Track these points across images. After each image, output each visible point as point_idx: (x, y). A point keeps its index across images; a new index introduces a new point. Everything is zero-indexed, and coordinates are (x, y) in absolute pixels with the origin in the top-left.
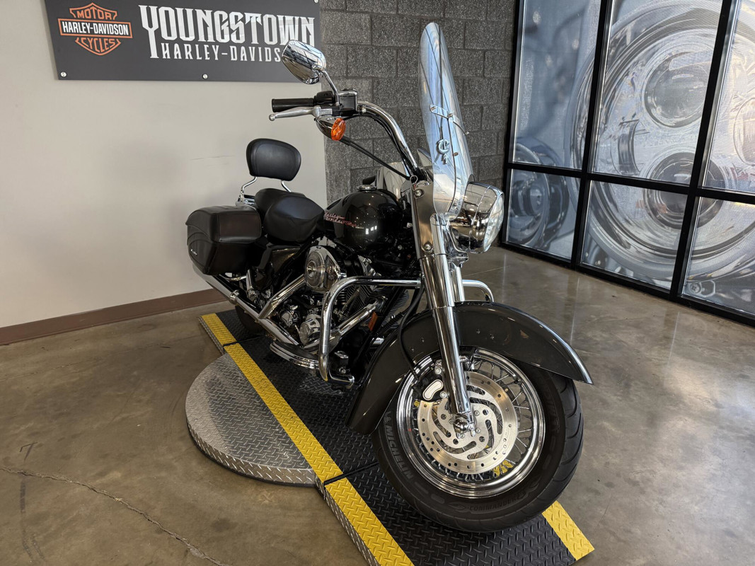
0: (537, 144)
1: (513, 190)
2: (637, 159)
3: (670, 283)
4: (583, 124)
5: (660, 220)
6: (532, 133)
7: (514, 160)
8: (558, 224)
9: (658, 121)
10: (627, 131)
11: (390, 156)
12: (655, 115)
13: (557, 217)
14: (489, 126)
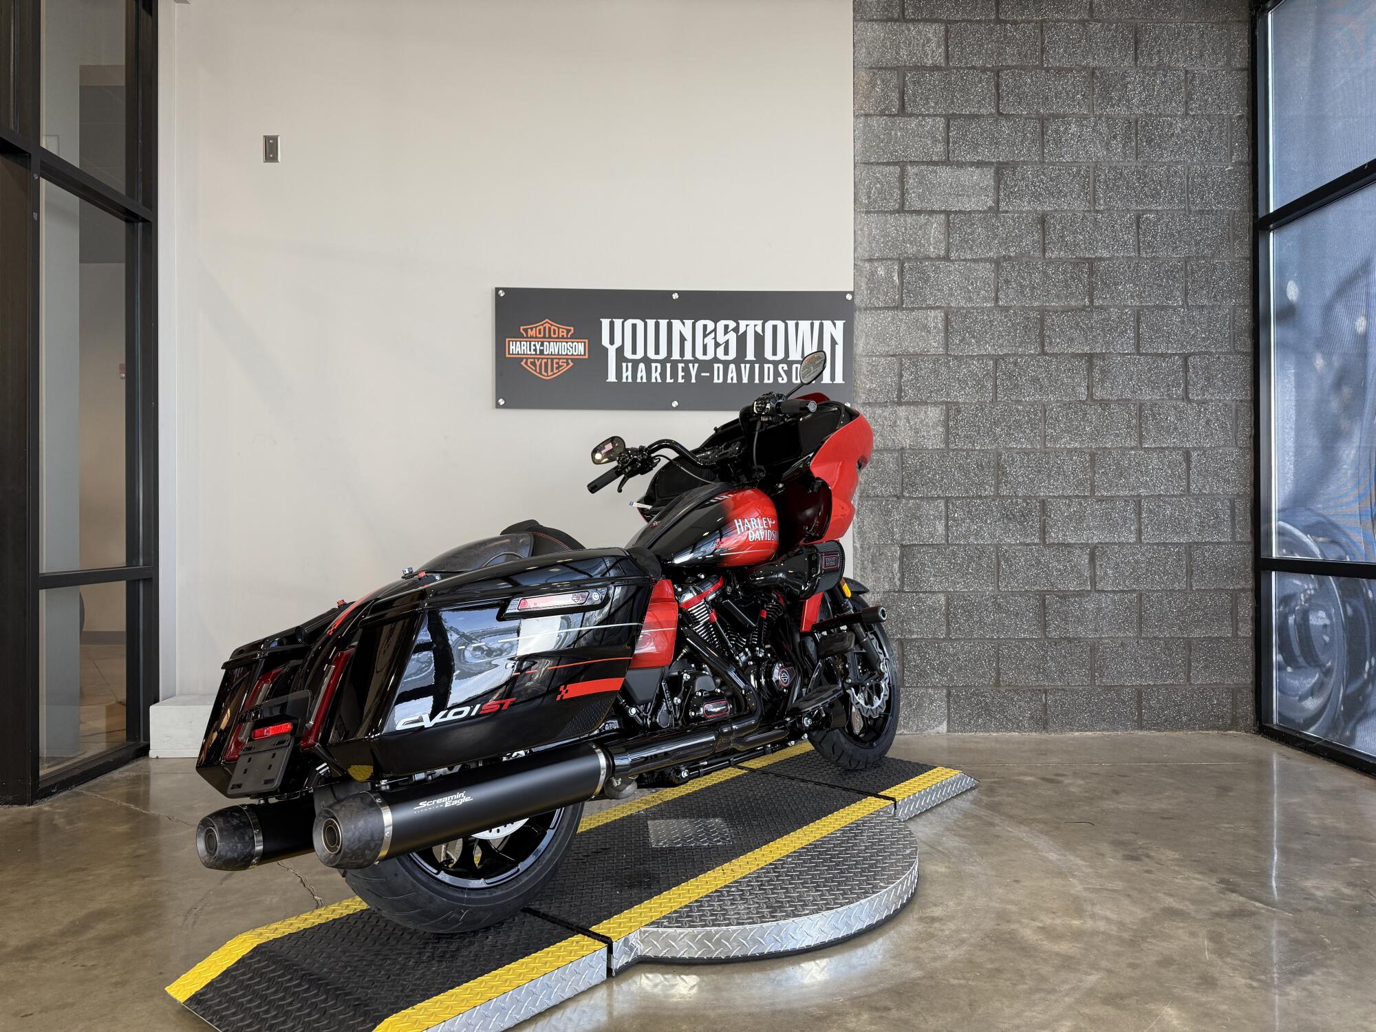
0: (1313, 519)
1: (1278, 615)
6: (1301, 499)
7: (1274, 553)
8: (1365, 684)
11: (981, 527)
13: (1364, 668)
14: (1207, 487)
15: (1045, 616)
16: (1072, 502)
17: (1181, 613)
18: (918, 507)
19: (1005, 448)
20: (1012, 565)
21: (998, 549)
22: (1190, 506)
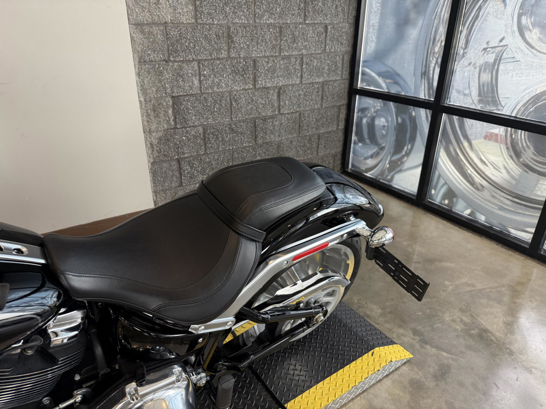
1: (358, 117)
2: (501, 91)
3: (531, 236)
4: (439, 48)
5: (523, 164)
6: (380, 56)
7: (360, 85)
8: (403, 157)
9: (532, 47)
10: (491, 58)
11: (220, 80)
12: (530, 40)
13: (403, 149)
14: (333, 47)
15: (256, 132)
16: (269, 59)
17: (317, 121)
18: (181, 68)
19: (232, 23)
20: (239, 104)
21: (230, 94)
22: (325, 60)
